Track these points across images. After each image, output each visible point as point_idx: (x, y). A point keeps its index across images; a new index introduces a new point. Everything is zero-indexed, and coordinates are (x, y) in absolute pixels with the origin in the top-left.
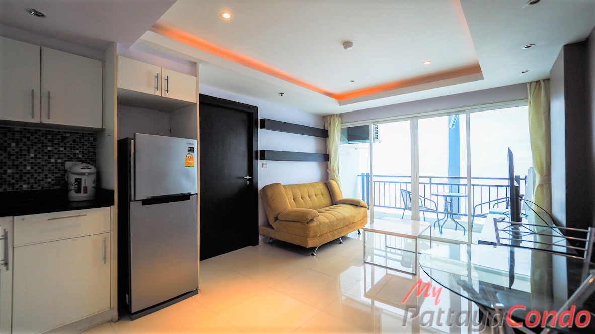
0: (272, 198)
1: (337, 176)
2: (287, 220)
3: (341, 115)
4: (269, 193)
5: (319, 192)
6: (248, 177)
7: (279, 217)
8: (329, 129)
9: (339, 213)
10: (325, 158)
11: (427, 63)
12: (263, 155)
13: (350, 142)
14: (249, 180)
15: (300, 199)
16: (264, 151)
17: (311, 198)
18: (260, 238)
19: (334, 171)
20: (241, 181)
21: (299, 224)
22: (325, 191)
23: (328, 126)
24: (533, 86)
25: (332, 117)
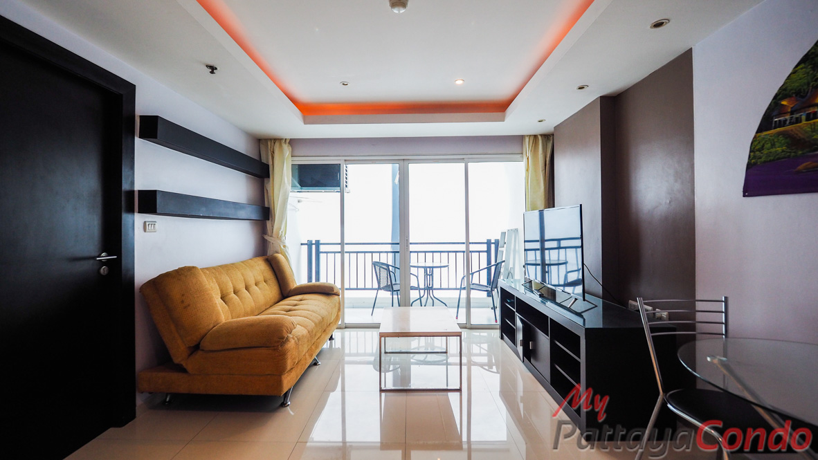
0: (182, 302)
1: (284, 246)
2: (230, 347)
3: (293, 142)
4: (175, 291)
5: (260, 278)
6: (104, 257)
7: (206, 344)
8: (270, 163)
9: (313, 311)
10: (264, 215)
11: (459, 82)
12: (149, 202)
13: (305, 189)
14: (107, 263)
15: (233, 295)
16: (154, 192)
17: (251, 289)
18: (140, 400)
19: (279, 238)
20: (86, 266)
21: (263, 351)
22: (269, 274)
23: (267, 159)
24: (532, 138)
25: (277, 144)
